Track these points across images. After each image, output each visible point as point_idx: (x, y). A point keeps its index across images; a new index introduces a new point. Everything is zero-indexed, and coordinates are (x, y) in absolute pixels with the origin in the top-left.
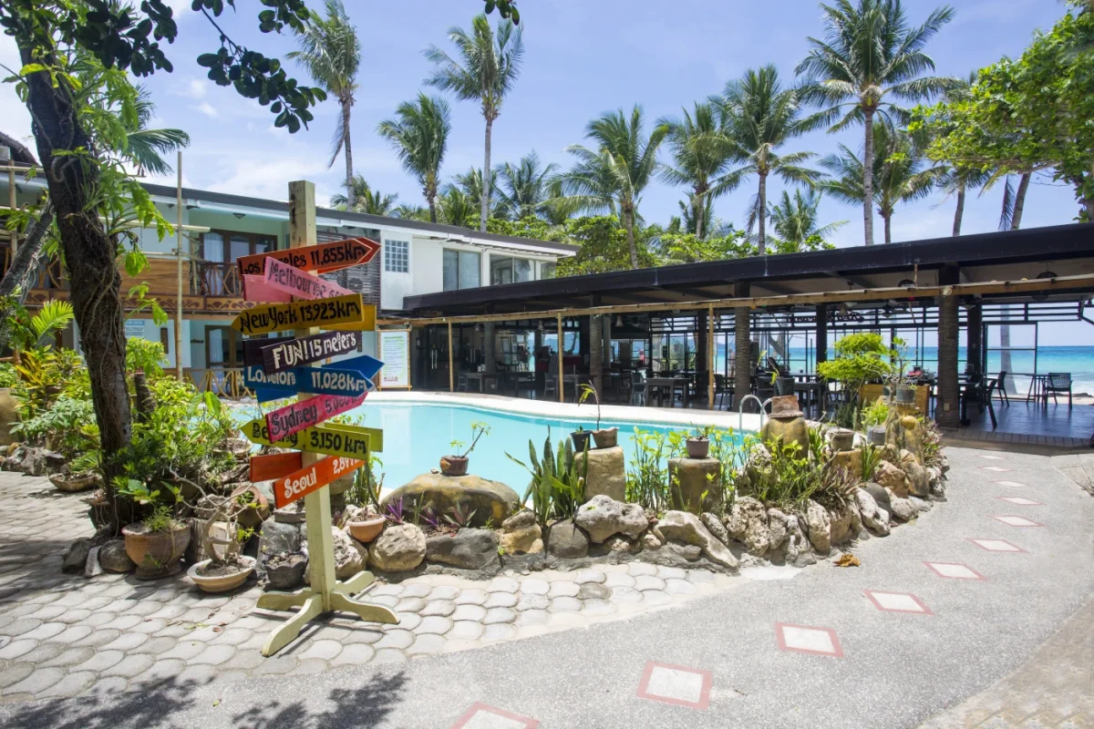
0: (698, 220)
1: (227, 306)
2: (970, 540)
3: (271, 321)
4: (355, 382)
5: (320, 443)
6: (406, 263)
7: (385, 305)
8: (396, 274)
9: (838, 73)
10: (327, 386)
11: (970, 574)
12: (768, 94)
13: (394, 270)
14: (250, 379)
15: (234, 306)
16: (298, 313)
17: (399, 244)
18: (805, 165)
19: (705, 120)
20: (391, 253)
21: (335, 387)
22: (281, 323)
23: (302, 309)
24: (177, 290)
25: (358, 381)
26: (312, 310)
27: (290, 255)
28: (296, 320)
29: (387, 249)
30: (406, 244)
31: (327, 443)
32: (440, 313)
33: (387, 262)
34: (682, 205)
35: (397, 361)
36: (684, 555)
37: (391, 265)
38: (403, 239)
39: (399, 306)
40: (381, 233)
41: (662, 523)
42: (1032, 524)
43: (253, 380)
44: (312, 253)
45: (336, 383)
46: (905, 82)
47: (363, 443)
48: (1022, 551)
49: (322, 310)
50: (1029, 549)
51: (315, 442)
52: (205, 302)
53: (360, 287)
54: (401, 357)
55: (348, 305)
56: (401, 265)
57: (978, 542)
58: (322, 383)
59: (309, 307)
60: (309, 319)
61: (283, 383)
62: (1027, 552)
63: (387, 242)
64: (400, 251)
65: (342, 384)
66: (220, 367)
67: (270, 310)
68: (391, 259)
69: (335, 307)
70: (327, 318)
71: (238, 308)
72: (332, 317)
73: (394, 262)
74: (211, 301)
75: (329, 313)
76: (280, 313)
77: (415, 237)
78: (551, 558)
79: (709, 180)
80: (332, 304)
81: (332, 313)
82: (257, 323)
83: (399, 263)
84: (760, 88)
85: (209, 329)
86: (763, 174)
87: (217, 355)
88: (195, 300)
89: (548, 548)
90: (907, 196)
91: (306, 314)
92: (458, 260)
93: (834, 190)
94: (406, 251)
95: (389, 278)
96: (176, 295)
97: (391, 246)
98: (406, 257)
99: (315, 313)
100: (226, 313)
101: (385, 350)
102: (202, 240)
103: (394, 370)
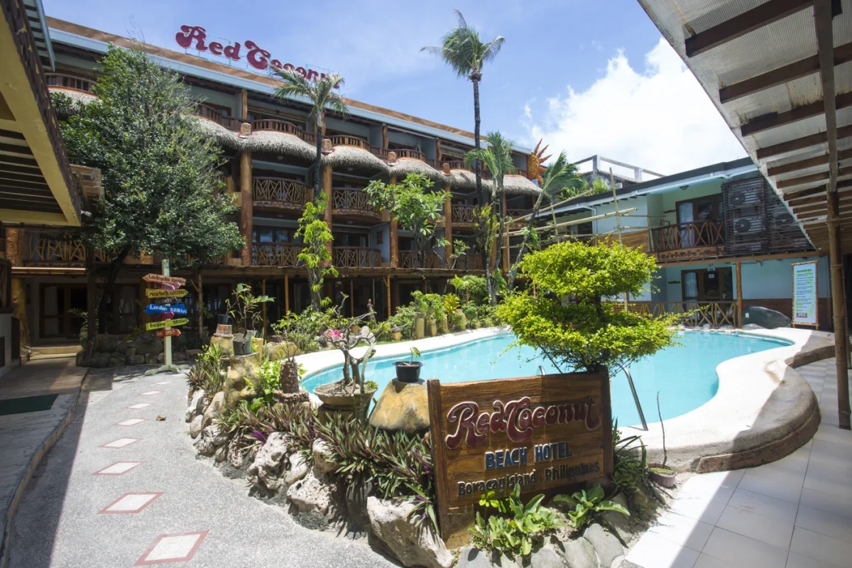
2: (140, 439)
11: (123, 423)
15: (672, 256)
35: (807, 296)
42: (103, 472)
48: (103, 446)
50: (99, 450)
54: (810, 291)
57: (134, 440)
62: (99, 447)
71: (674, 257)
85: (684, 273)
87: (692, 292)
101: (798, 284)
102: (678, 211)
103: (804, 305)
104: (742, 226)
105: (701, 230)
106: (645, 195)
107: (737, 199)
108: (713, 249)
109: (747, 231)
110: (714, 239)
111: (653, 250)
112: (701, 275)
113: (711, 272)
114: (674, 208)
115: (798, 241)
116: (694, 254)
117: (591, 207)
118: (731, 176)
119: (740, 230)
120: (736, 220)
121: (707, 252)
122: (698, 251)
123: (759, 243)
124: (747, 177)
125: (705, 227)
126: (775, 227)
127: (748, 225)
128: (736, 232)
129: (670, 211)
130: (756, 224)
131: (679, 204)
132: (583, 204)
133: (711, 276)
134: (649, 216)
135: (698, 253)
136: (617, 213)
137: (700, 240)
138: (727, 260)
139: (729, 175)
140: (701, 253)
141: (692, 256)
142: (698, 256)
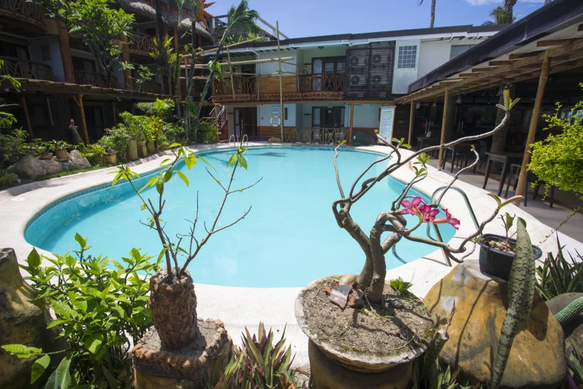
1: (309, 96)
6: (414, 61)
7: (394, 91)
8: (406, 69)
13: (403, 67)
15: (312, 96)
17: (410, 48)
20: (403, 55)
24: (280, 90)
29: (400, 53)
30: (415, 47)
33: (399, 62)
35: (387, 127)
37: (402, 64)
38: (413, 44)
39: (405, 92)
40: (397, 43)
52: (302, 94)
53: (379, 81)
54: (389, 124)
63: (401, 48)
64: (409, 53)
66: (318, 127)
68: (403, 59)
71: (313, 97)
73: (404, 62)
74: (304, 94)
77: (423, 41)
83: (409, 61)
85: (314, 108)
87: (317, 121)
88: (298, 94)
94: (414, 52)
95: (398, 73)
96: (280, 93)
97: (403, 51)
98: (414, 57)
100: (308, 100)
101: (383, 120)
102: (312, 64)
103: (385, 132)
104: (355, 80)
105: (331, 79)
106: (295, 48)
107: (354, 61)
108: (336, 93)
109: (357, 84)
110: (338, 86)
111: (299, 91)
112: (324, 110)
113: (330, 109)
114: (310, 62)
115: (382, 94)
116: (326, 96)
117: (256, 51)
118: (352, 45)
119: (354, 83)
120: (352, 76)
121: (333, 95)
122: (328, 94)
123: (363, 92)
124: (360, 47)
125: (333, 78)
126: (372, 83)
127: (358, 79)
128: (351, 83)
129: (308, 64)
130: (362, 81)
131: (314, 59)
132: (251, 48)
133: (330, 112)
134: (297, 65)
135: (328, 96)
136: (280, 59)
137: (329, 87)
138: (344, 102)
139: (351, 44)
140: (330, 96)
141: (324, 97)
142: (327, 97)
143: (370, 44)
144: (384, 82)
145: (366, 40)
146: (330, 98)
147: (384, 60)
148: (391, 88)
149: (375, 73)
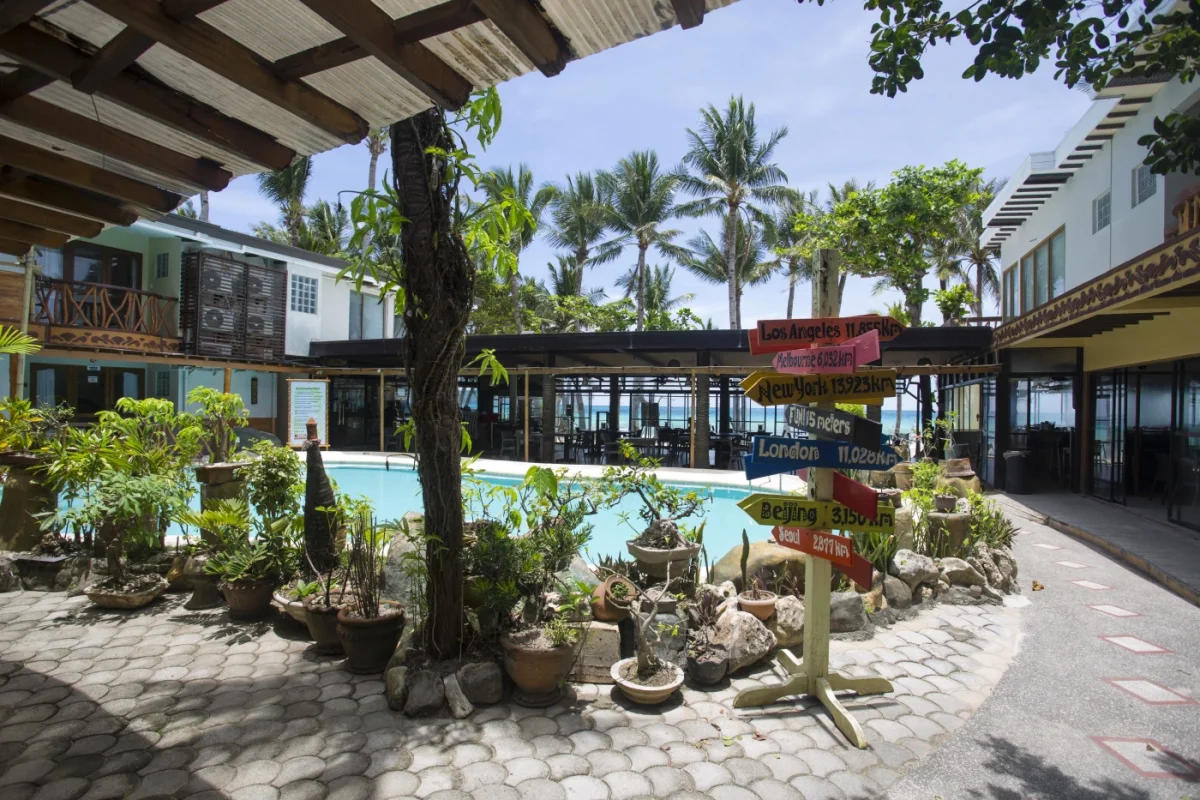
0: (568, 284)
3: (796, 392)
4: (886, 456)
5: (843, 519)
6: (313, 304)
7: (289, 351)
8: (303, 315)
9: (712, 170)
10: (854, 460)
12: (649, 177)
13: (300, 310)
14: (761, 454)
16: (829, 385)
17: (307, 281)
18: (676, 242)
19: (585, 189)
20: (297, 290)
21: (864, 462)
22: (808, 394)
23: (833, 381)
25: (889, 456)
26: (845, 383)
27: (823, 324)
28: (826, 392)
29: (294, 285)
30: (314, 282)
31: (850, 519)
32: (345, 363)
33: (293, 300)
34: (551, 267)
35: (311, 415)
36: (971, 594)
37: (297, 304)
38: (311, 276)
39: (304, 352)
40: (289, 267)
41: (947, 569)
43: (766, 455)
44: (847, 325)
45: (865, 458)
46: (762, 187)
47: (889, 516)
49: (855, 384)
51: (836, 518)
53: (261, 327)
54: (316, 411)
55: (883, 380)
56: (309, 305)
58: (850, 457)
59: (842, 380)
60: (841, 392)
61: (803, 458)
63: (294, 277)
64: (307, 289)
65: (871, 458)
67: (796, 379)
68: (297, 297)
69: (870, 381)
70: (860, 391)
72: (865, 391)
73: (300, 301)
74: (57, 331)
75: (863, 387)
76: (808, 384)
77: (325, 275)
78: (894, 611)
79: (588, 247)
80: (866, 378)
81: (866, 387)
82: (779, 393)
83: (306, 302)
84: (641, 170)
86: (643, 247)
88: (33, 328)
89: (892, 602)
90: (754, 281)
91: (837, 387)
92: (362, 305)
93: (697, 268)
94: (313, 289)
95: (294, 319)
97: (298, 283)
98: (313, 296)
99: (847, 386)
104: (215, 318)
107: (211, 280)
108: (157, 340)
109: (218, 327)
113: (93, 373)
116: (137, 343)
118: (212, 247)
119: (212, 324)
120: (207, 310)
121: (152, 344)
122: (141, 340)
123: (230, 346)
126: (248, 330)
127: (220, 318)
128: (206, 324)
130: (229, 322)
133: (91, 380)
135: (142, 343)
140: (145, 345)
141: (133, 346)
142: (141, 348)
143: (248, 255)
144: (268, 331)
145: (238, 246)
146: (147, 350)
147: (267, 291)
148: (282, 343)
149: (256, 312)
